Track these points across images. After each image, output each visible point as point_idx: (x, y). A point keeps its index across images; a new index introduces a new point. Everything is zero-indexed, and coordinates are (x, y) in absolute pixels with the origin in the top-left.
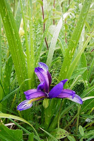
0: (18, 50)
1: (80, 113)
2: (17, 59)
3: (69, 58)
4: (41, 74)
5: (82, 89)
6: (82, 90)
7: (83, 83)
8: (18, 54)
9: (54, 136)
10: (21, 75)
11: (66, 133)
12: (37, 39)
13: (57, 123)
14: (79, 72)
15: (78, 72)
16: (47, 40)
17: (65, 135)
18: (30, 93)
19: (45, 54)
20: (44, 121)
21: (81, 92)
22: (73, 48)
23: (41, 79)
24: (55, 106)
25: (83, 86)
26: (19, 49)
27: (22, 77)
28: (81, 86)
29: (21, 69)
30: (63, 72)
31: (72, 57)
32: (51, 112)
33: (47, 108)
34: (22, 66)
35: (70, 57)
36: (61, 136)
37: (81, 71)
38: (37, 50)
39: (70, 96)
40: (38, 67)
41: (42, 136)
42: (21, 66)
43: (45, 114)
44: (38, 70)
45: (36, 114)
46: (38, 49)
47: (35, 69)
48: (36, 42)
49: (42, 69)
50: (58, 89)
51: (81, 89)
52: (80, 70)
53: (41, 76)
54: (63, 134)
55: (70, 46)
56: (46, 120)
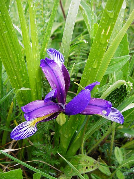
0: (6, 32)
1: (117, 127)
2: (5, 48)
3: (101, 44)
4: (52, 71)
5: (123, 95)
6: (123, 98)
7: (125, 87)
8: (6, 40)
9: (75, 167)
10: (16, 75)
11: (95, 163)
12: (45, 6)
13: (81, 147)
14: (117, 62)
15: (114, 62)
16: (64, 5)
17: (92, 167)
18: (31, 109)
19: (61, 27)
20: (60, 142)
21: (120, 100)
22: (108, 24)
23: (52, 81)
24: (76, 122)
25: (125, 91)
26: (8, 30)
27: (17, 79)
28: (122, 90)
29: (14, 65)
30: (90, 69)
31: (106, 43)
32: (70, 131)
33: (63, 125)
34: (16, 61)
35: (103, 42)
36: (87, 168)
37: (120, 61)
38: (45, 25)
39: (102, 110)
40: (46, 59)
41: (56, 164)
42: (14, 61)
43: (62, 133)
44: (46, 63)
45: (46, 133)
46: (47, 24)
47: (41, 61)
48: (44, 12)
49: (53, 61)
50: (81, 101)
51: (121, 95)
52: (118, 60)
53: (52, 75)
54: (89, 165)
55: (103, 22)
56: (62, 141)
